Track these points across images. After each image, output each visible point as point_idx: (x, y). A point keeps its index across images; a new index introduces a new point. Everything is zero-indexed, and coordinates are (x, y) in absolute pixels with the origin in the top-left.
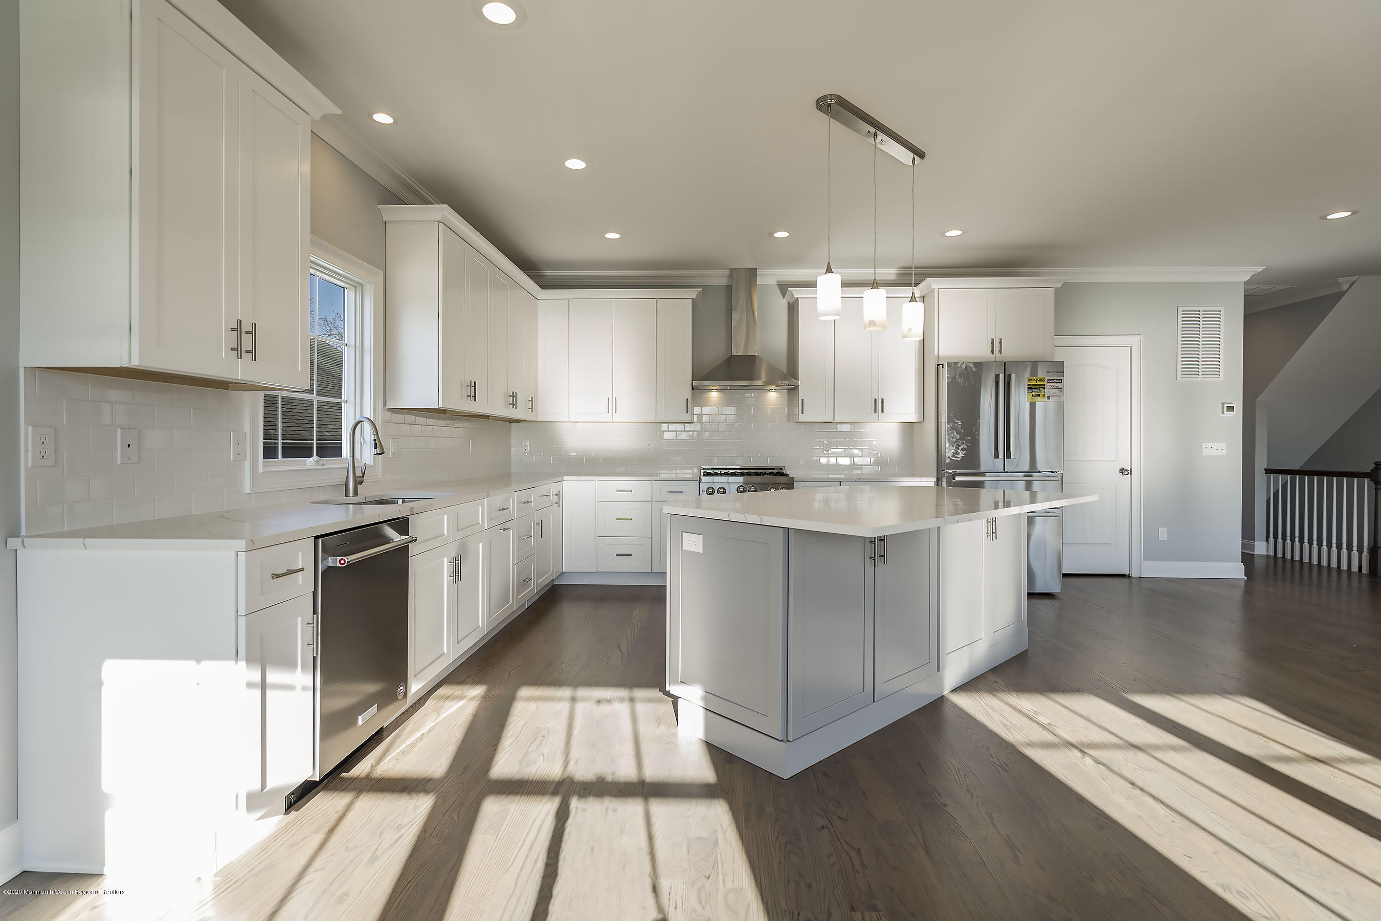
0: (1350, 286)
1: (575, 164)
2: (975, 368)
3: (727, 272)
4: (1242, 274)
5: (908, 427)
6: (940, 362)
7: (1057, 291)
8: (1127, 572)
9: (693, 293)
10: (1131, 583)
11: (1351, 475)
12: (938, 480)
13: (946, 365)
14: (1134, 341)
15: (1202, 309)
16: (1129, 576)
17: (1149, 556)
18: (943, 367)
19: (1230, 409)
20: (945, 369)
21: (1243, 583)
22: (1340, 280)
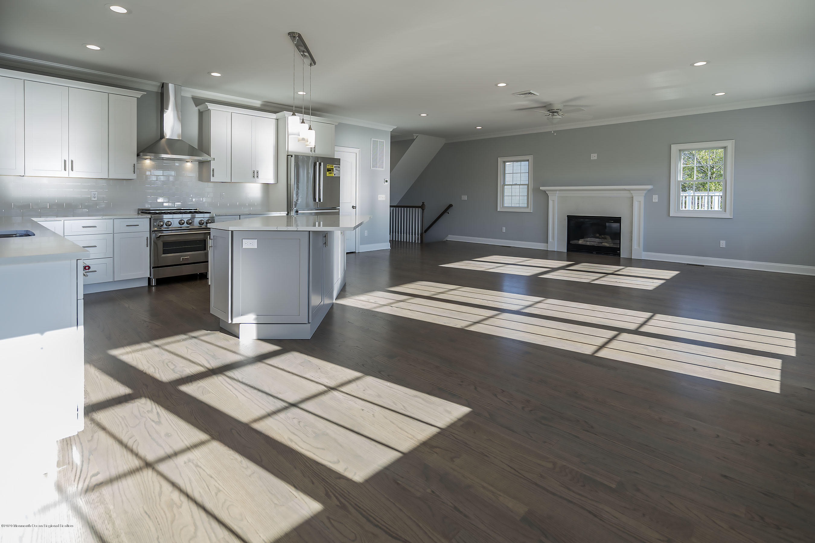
0: (417, 137)
1: (118, 9)
2: (306, 158)
3: (159, 84)
4: (390, 129)
5: (266, 186)
6: (289, 154)
7: (336, 126)
8: (354, 251)
9: (139, 94)
10: (356, 255)
11: (416, 207)
12: (288, 213)
13: (294, 156)
14: (357, 151)
15: (378, 140)
16: (355, 252)
17: (362, 243)
18: (291, 157)
19: (387, 181)
20: (293, 159)
21: (390, 250)
22: (414, 134)
